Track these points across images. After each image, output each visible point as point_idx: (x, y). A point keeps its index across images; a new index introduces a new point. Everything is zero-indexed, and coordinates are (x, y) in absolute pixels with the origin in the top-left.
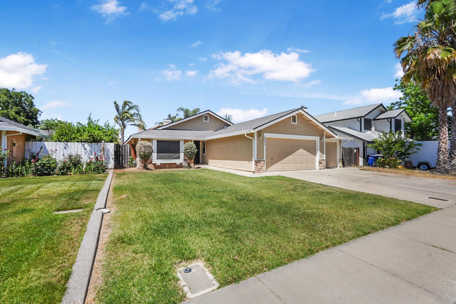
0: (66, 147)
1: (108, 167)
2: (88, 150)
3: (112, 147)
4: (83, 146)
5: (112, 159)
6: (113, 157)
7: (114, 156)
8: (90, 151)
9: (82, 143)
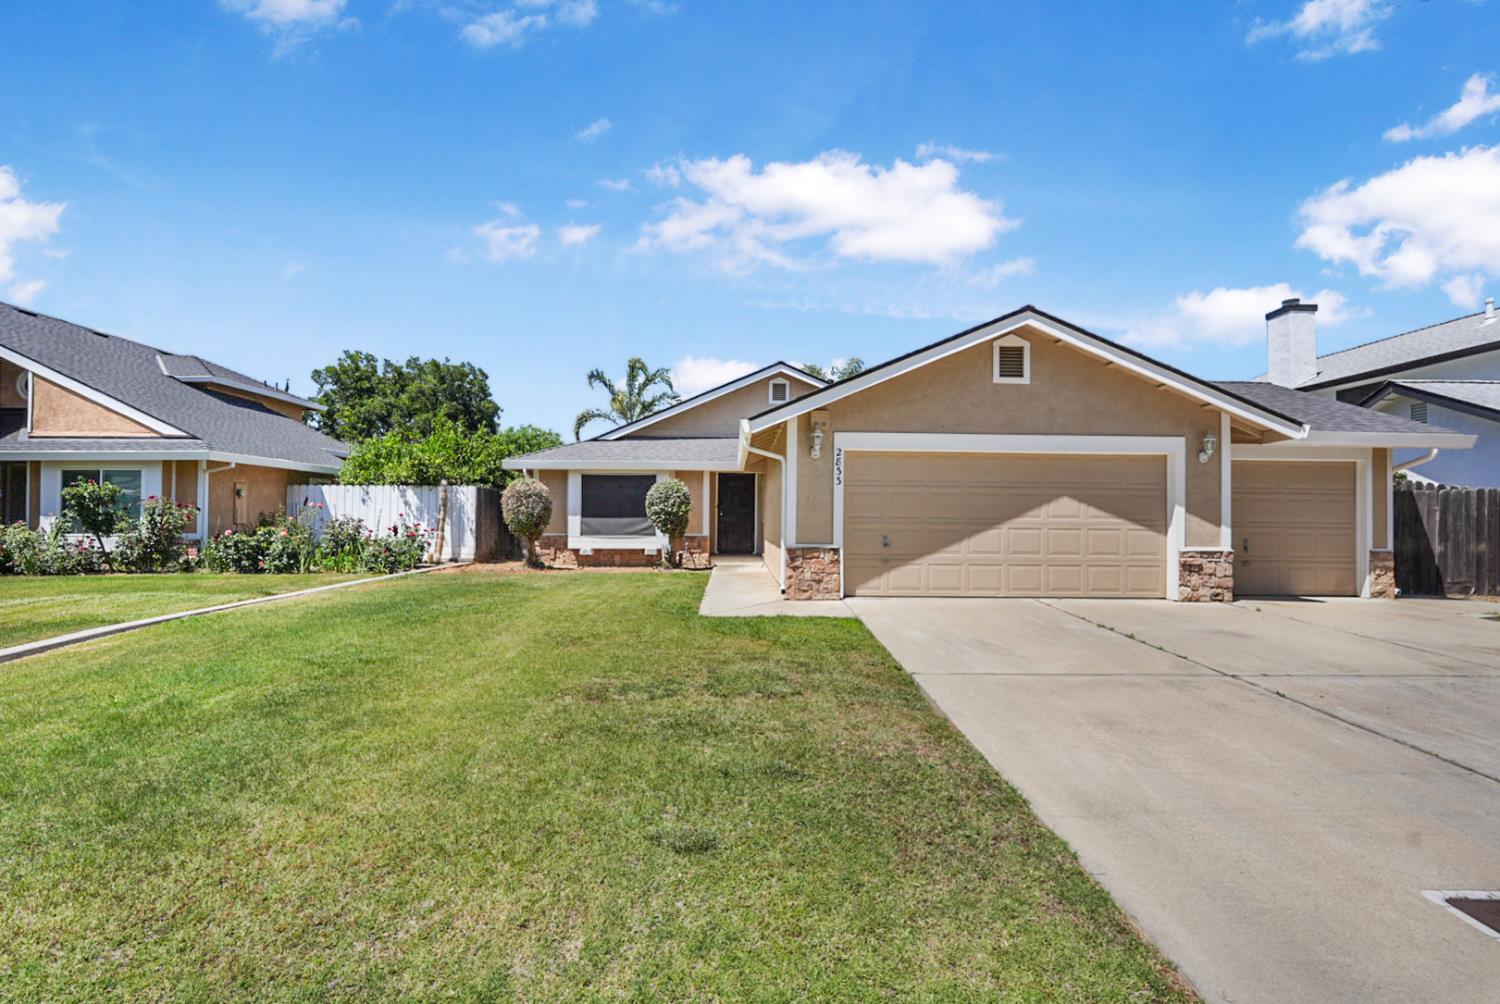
0: (366, 497)
1: (459, 554)
2: (413, 508)
3: (470, 495)
4: (403, 495)
5: (469, 532)
6: (474, 527)
7: (474, 523)
8: (417, 509)
9: (401, 487)
